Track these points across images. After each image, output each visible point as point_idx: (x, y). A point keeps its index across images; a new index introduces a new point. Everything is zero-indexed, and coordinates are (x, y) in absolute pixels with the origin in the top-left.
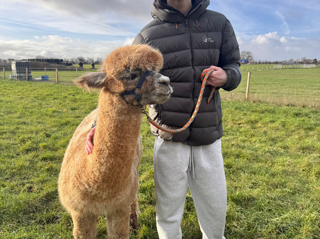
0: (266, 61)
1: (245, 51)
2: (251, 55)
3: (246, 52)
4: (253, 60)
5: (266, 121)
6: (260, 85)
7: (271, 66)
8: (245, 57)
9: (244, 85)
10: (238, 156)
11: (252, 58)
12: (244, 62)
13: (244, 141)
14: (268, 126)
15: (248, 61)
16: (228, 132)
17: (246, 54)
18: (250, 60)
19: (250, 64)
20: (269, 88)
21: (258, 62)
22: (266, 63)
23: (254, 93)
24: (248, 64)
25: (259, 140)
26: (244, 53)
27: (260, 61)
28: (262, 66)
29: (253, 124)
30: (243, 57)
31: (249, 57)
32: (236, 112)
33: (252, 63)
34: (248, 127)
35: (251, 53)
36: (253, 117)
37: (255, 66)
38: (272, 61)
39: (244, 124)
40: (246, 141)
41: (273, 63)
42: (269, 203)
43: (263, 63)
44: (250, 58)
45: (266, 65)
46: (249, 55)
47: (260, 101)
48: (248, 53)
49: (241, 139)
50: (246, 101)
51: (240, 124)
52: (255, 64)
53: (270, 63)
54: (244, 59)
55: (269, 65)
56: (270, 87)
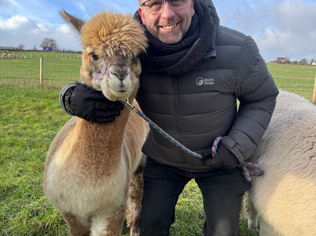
0: (70, 50)
1: (48, 39)
2: (54, 43)
3: (50, 40)
4: (57, 48)
5: (54, 106)
6: (61, 73)
7: (75, 55)
8: (48, 44)
9: (45, 72)
10: (12, 145)
11: (56, 46)
12: (48, 50)
13: (25, 128)
14: (55, 111)
15: (52, 49)
16: (9, 120)
17: (49, 41)
18: (54, 48)
19: (54, 52)
20: (69, 76)
21: (62, 50)
22: (70, 52)
23: (52, 80)
24: (52, 52)
25: (41, 126)
26: (47, 41)
27: (64, 49)
28: (66, 55)
29: (41, 110)
30: (46, 45)
31: (53, 44)
32: (24, 99)
33: (56, 51)
34: (34, 113)
35: (54, 41)
36: (41, 103)
37: (59, 54)
38: (76, 51)
39: (29, 111)
40: (26, 128)
41: (77, 52)
42: (30, 188)
43: (67, 52)
44: (54, 46)
45: (70, 54)
46: (53, 43)
47: (54, 88)
48: (51, 40)
49: (22, 126)
50: (41, 88)
51: (25, 111)
52: (59, 52)
53: (74, 52)
54: (48, 46)
55: (73, 54)
56: (70, 74)
